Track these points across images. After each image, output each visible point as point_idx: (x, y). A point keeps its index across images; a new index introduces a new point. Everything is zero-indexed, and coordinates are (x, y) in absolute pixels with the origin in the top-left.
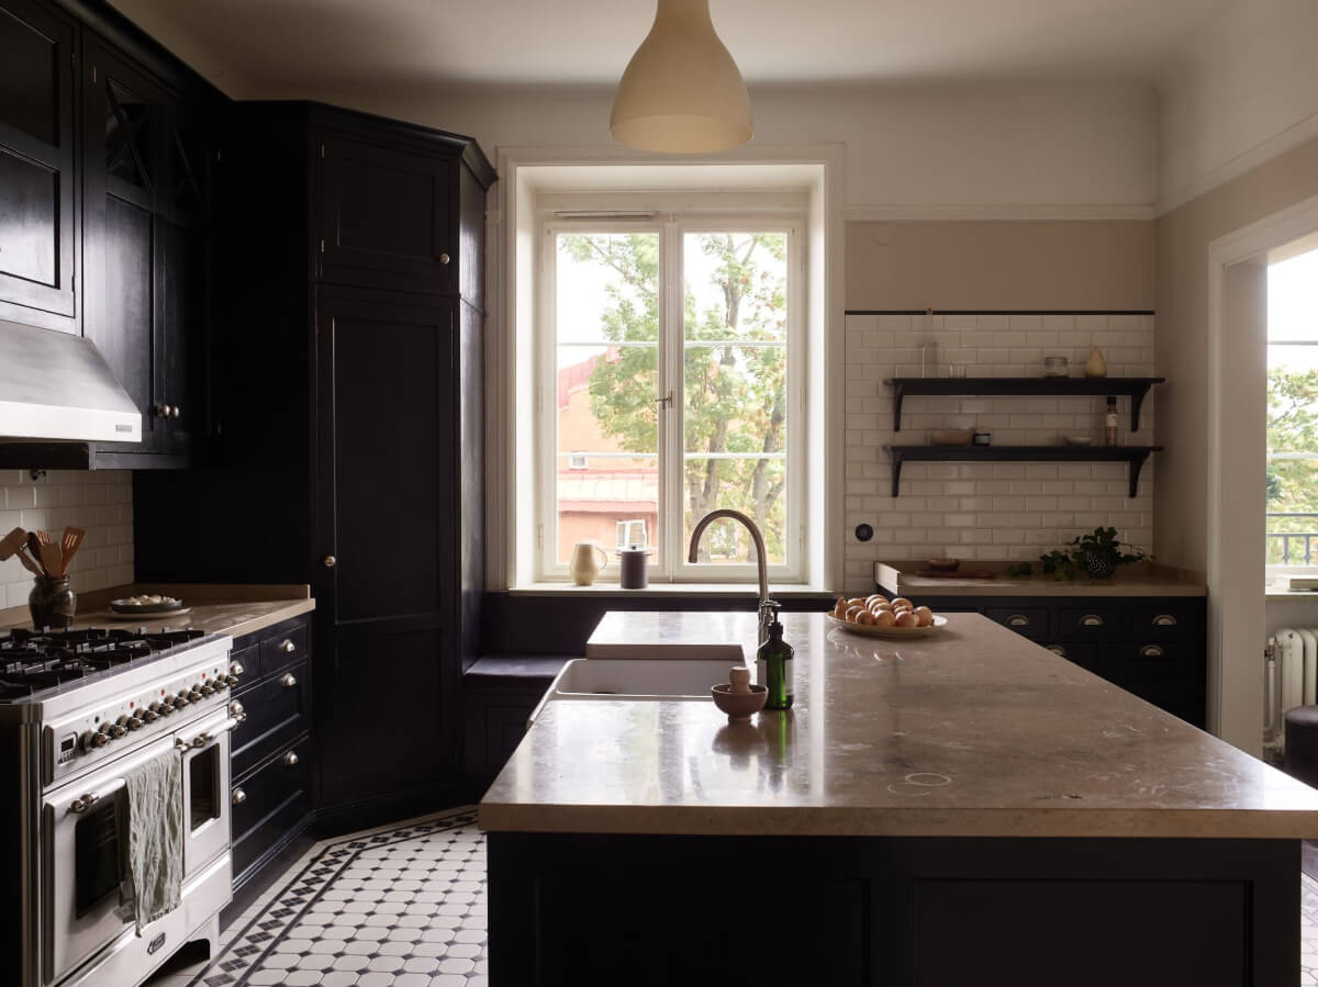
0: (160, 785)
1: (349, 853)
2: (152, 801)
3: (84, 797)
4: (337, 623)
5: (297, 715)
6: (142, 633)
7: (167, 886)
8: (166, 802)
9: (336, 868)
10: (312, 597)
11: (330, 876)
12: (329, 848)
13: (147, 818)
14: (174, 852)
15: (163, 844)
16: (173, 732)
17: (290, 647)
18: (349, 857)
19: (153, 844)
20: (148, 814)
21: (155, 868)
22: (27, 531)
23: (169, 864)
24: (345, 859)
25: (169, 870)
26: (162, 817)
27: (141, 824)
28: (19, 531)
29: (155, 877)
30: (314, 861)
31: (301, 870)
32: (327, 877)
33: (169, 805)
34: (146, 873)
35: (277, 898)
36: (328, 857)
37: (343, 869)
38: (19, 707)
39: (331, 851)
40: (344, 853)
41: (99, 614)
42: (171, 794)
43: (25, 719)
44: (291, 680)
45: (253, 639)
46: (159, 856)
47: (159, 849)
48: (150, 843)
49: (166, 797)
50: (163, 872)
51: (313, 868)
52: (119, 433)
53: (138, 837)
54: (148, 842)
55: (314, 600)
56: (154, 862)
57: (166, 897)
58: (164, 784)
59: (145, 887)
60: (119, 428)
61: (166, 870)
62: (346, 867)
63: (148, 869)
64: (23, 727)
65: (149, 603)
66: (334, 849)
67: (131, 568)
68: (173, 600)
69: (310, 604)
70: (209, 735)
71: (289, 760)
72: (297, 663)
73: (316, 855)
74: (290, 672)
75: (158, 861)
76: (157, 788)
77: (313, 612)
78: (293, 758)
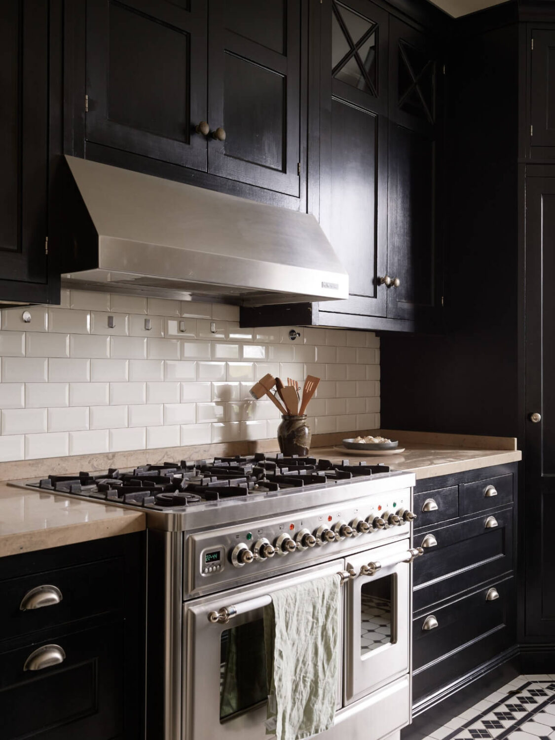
0: (314, 607)
1: (546, 695)
2: (303, 622)
3: (222, 610)
4: (542, 475)
5: (501, 555)
6: (345, 465)
7: (317, 707)
8: (321, 624)
9: (530, 707)
10: (518, 449)
11: (523, 714)
12: (529, 684)
13: (296, 636)
14: (328, 673)
15: (315, 665)
16: (344, 557)
17: (493, 492)
18: (545, 698)
19: (304, 663)
20: (298, 631)
21: (305, 686)
22: (275, 377)
23: (321, 685)
24: (540, 700)
25: (320, 692)
26: (316, 638)
27: (289, 643)
28: (268, 376)
29: (305, 696)
30: (512, 694)
31: (496, 701)
32: (519, 715)
33: (324, 628)
34: (295, 690)
35: (466, 725)
36: (525, 694)
37: (535, 711)
38: (167, 514)
39: (531, 687)
40: (542, 693)
41: (335, 449)
42: (327, 617)
43: (170, 528)
44: (493, 523)
45: (451, 481)
46: (310, 676)
47: (311, 669)
48: (300, 662)
49: (321, 620)
50: (314, 692)
51: (508, 702)
52: (324, 289)
53: (284, 654)
54: (298, 660)
55: (520, 452)
56: (304, 681)
57: (315, 718)
58: (319, 606)
59: (294, 703)
60: (323, 285)
61: (317, 691)
62: (540, 709)
63: (297, 686)
64: (169, 535)
65: (371, 442)
66: (533, 687)
67: (378, 416)
68: (389, 441)
69: (516, 456)
70: (377, 565)
71: (489, 596)
72: (502, 508)
73: (515, 689)
74: (494, 515)
75: (309, 681)
76: (311, 610)
77: (519, 462)
78: (494, 594)
